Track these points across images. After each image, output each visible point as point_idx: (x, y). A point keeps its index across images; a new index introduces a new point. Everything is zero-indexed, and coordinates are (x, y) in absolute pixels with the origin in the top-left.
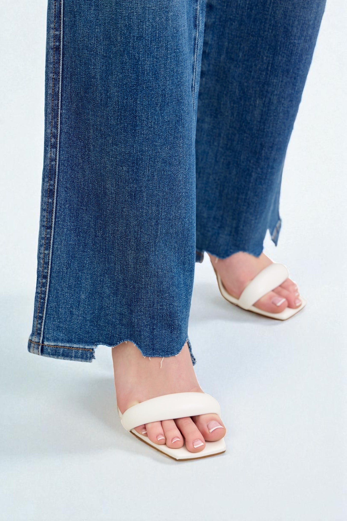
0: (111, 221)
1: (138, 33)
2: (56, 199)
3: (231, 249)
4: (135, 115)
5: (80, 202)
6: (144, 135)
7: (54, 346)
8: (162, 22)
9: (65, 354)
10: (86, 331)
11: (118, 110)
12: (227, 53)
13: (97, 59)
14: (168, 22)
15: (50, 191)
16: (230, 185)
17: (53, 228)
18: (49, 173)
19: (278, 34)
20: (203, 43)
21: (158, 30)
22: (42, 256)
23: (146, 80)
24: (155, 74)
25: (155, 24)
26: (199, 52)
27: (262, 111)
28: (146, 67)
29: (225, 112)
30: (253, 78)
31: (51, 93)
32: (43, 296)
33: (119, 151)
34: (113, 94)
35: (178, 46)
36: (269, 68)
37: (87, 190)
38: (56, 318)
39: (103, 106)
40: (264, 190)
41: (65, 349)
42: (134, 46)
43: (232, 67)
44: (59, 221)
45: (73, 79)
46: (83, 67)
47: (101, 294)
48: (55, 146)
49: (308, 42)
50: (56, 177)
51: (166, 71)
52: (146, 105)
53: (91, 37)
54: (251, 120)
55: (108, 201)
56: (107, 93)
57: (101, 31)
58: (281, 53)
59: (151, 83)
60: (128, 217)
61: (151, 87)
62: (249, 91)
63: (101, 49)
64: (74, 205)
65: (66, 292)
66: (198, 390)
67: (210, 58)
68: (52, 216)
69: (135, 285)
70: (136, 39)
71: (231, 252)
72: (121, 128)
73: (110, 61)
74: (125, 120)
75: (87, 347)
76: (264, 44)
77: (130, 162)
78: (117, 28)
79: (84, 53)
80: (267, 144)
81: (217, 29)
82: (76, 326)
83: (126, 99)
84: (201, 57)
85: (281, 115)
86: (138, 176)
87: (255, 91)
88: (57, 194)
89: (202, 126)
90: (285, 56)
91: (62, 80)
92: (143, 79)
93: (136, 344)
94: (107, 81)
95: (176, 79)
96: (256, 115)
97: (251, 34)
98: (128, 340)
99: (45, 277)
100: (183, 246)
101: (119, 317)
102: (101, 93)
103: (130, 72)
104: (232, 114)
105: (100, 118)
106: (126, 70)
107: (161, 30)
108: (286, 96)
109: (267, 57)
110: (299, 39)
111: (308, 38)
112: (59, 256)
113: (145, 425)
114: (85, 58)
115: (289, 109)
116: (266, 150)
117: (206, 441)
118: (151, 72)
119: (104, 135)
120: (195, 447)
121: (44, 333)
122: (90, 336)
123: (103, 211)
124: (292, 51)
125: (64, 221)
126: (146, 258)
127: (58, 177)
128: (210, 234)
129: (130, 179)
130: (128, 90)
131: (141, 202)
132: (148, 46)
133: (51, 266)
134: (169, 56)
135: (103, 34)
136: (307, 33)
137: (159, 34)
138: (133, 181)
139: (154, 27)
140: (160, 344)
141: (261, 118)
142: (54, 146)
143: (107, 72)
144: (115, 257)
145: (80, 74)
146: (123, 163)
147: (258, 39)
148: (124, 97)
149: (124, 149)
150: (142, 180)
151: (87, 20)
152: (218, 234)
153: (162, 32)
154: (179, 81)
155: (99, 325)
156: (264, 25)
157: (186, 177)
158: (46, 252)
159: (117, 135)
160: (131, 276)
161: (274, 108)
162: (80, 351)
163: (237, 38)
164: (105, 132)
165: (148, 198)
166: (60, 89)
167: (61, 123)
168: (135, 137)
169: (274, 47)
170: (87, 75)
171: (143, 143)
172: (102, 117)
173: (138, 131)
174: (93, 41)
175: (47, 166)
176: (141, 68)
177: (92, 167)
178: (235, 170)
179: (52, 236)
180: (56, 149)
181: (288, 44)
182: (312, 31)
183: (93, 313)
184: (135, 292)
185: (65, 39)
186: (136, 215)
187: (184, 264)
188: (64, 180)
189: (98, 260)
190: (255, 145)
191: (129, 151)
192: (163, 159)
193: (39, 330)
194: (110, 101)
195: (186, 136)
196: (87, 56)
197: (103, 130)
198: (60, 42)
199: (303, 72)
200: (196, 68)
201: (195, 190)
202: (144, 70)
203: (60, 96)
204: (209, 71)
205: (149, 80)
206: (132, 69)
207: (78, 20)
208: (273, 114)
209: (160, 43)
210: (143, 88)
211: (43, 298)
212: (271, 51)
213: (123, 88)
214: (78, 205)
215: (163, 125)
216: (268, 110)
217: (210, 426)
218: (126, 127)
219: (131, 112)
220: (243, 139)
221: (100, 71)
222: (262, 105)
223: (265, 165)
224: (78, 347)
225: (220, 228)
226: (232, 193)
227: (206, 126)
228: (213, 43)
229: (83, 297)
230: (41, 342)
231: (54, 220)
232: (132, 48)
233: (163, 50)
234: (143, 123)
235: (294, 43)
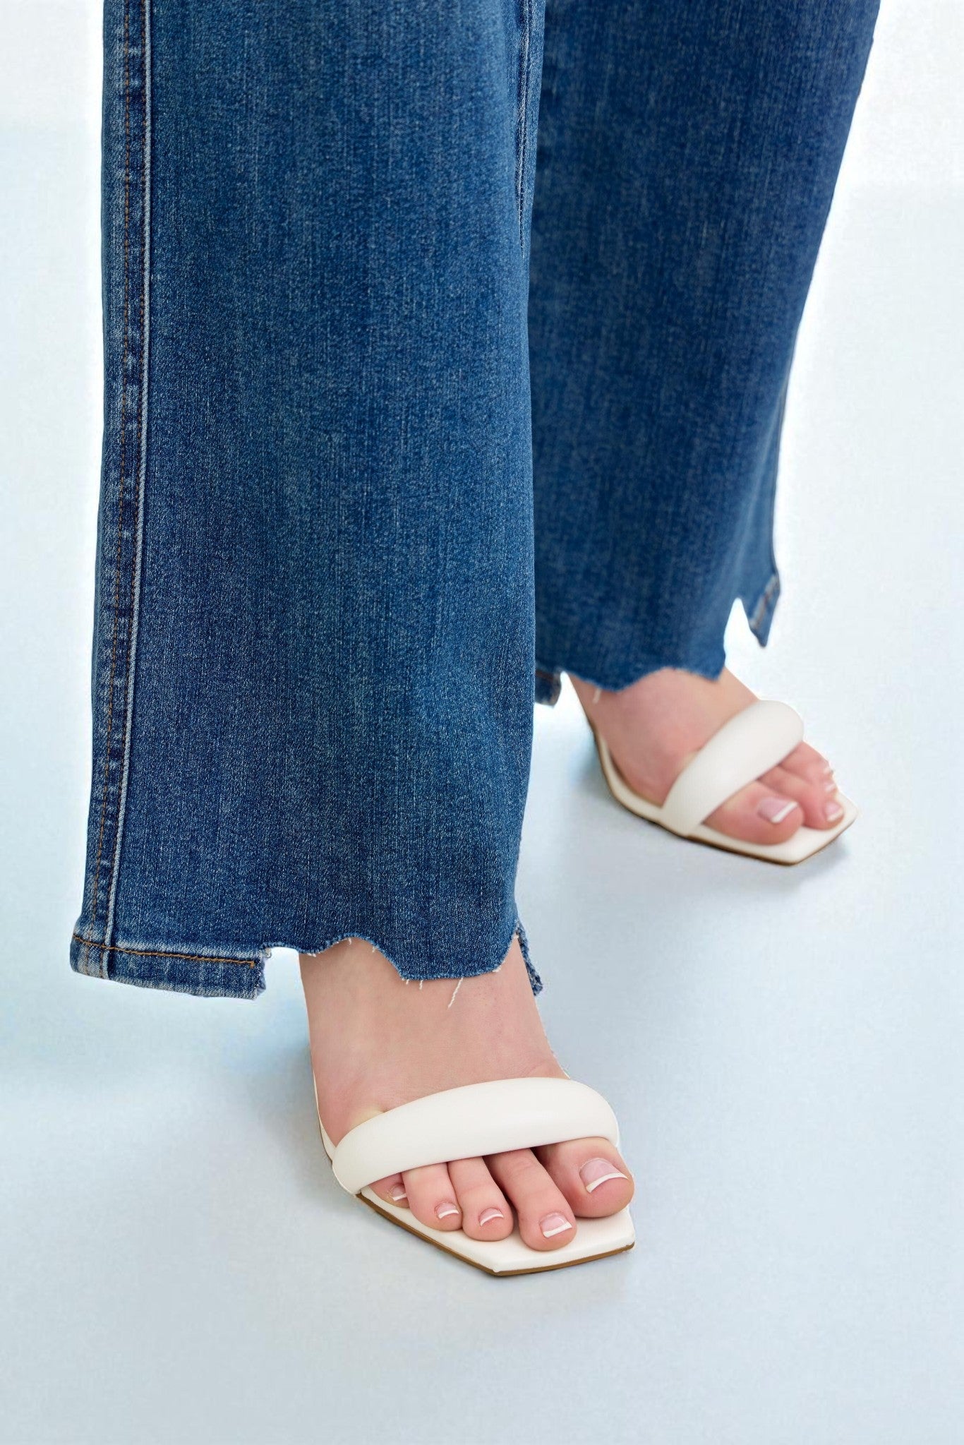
0: (301, 591)
1: (367, 45)
2: (144, 530)
3: (637, 660)
4: (364, 284)
5: (212, 537)
6: (389, 340)
7: (146, 951)
8: (434, 12)
9: (178, 975)
10: (238, 910)
11: (313, 269)
12: (612, 94)
13: (251, 123)
14: (453, 12)
15: (125, 507)
16: (631, 475)
17: (136, 613)
18: (121, 456)
19: (759, 35)
20: (541, 69)
21: (425, 36)
22: (106, 693)
23: (392, 182)
24: (418, 164)
25: (414, 18)
26: (533, 92)
27: (718, 257)
28: (392, 144)
29: (611, 264)
30: (690, 162)
31: (120, 226)
32: (110, 809)
33: (320, 387)
34: (299, 223)
35: (481, 80)
36: (736, 133)
37: (232, 502)
38: (150, 872)
39: (271, 259)
40: (730, 487)
41: (178, 962)
42: (355, 84)
43: (629, 135)
44: (152, 593)
45: (184, 185)
46: (210, 148)
47: (277, 801)
48: (136, 379)
49: (846, 56)
50: (140, 466)
51: (449, 154)
52: (393, 254)
53: (231, 60)
54: (686, 286)
55: (291, 533)
56: (281, 223)
57: (259, 43)
58: (768, 90)
59: (406, 189)
60: (349, 578)
61: (406, 200)
62: (680, 203)
63: (262, 95)
64: (194, 547)
65: (176, 797)
66: (552, 1070)
67: (564, 111)
68: (133, 578)
69: (373, 774)
70: (362, 64)
71: (637, 670)
72: (323, 321)
73: (288, 130)
74: (334, 298)
75: (240, 955)
76: (718, 66)
77: (351, 417)
78: (306, 32)
79: (213, 108)
80: (733, 355)
81: (581, 26)
82: (209, 895)
83: (336, 238)
84: (538, 109)
85: (773, 267)
86: (375, 459)
87: (697, 201)
88: (145, 515)
89: (544, 308)
90: (781, 97)
91: (152, 189)
92: (384, 180)
93: (378, 947)
94: (280, 188)
95: (476, 175)
96: (701, 272)
97: (682, 36)
98: (355, 934)
99: (117, 755)
100: (500, 656)
101: (328, 869)
102: (263, 222)
103: (347, 160)
104: (632, 270)
105: (263, 294)
106: (335, 155)
107: (433, 37)
108: (786, 213)
109: (728, 101)
110: (819, 48)
111: (846, 44)
112: (155, 693)
113: (401, 1174)
114: (214, 122)
115: (794, 252)
116: (733, 372)
117: (579, 1217)
118: (406, 159)
119: (277, 344)
120: (548, 1234)
121: (115, 915)
122: (250, 922)
123: (278, 562)
124: (800, 82)
125: (167, 593)
126: (405, 694)
127: (147, 467)
128: (575, 619)
129: (351, 469)
130: (342, 211)
131: (386, 534)
132: (396, 84)
133: (133, 722)
134: (456, 111)
135: (267, 51)
136: (842, 29)
137: (426, 46)
138: (362, 473)
139: (412, 28)
140: (449, 940)
141: (717, 280)
142: (133, 378)
143: (279, 163)
144: (314, 694)
145: (202, 169)
146: (332, 422)
147: (701, 50)
148: (329, 233)
149: (335, 381)
150: (387, 469)
151: (218, 12)
152: (600, 618)
153: (434, 40)
154: (483, 182)
155: (275, 891)
156: (717, 10)
157: (508, 455)
158: (118, 682)
159: (313, 344)
160: (359, 747)
161: (752, 249)
162: (221, 967)
163: (642, 51)
164: (277, 334)
165: (407, 522)
166: (148, 214)
167: (152, 309)
168: (365, 347)
169: (749, 74)
170: (223, 170)
171: (388, 363)
172: (268, 290)
173: (374, 330)
174: (238, 73)
175: (116, 435)
176: (376, 146)
177: (242, 434)
178: (643, 430)
179: (134, 636)
180: (141, 387)
181: (788, 61)
182: (856, 24)
183: (256, 856)
184: (373, 796)
185: (159, 69)
186: (372, 571)
187: (506, 706)
188: (165, 475)
189: (265, 706)
190: (699, 357)
191: (348, 389)
192: (446, 408)
193: (102, 907)
194: (290, 245)
195: (505, 339)
196: (222, 117)
197: (272, 329)
198: (143, 79)
199: (833, 142)
200: (525, 141)
201: (531, 493)
202: (387, 153)
203: (147, 234)
204: (560, 146)
205: (402, 181)
206: (352, 152)
207: (193, 13)
208: (750, 266)
209: (431, 72)
210: (384, 203)
211: (112, 814)
212: (739, 83)
213: (327, 205)
214: (205, 546)
215: (443, 310)
216: (736, 255)
217: (589, 1174)
218: (338, 318)
219: (352, 276)
220: (667, 342)
221: (259, 159)
222: (717, 241)
223: (730, 414)
224: (214, 954)
225: (602, 600)
226: (635, 498)
227: (556, 307)
228: (572, 65)
229: (226, 810)
230: (107, 941)
231: (137, 591)
232: (351, 91)
233: (439, 93)
234: (388, 304)
235: (806, 58)
